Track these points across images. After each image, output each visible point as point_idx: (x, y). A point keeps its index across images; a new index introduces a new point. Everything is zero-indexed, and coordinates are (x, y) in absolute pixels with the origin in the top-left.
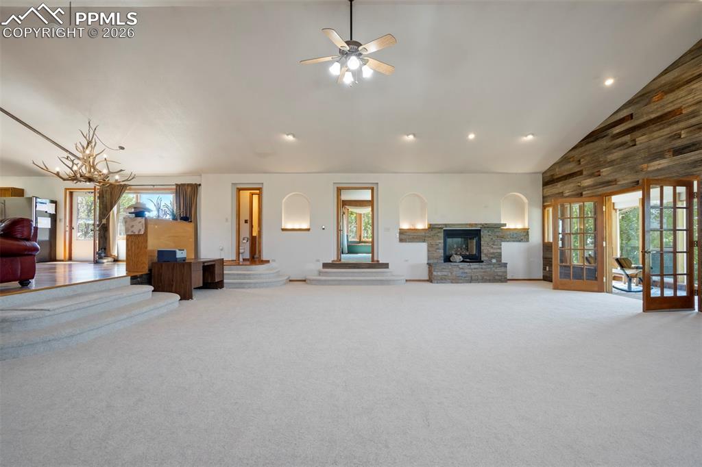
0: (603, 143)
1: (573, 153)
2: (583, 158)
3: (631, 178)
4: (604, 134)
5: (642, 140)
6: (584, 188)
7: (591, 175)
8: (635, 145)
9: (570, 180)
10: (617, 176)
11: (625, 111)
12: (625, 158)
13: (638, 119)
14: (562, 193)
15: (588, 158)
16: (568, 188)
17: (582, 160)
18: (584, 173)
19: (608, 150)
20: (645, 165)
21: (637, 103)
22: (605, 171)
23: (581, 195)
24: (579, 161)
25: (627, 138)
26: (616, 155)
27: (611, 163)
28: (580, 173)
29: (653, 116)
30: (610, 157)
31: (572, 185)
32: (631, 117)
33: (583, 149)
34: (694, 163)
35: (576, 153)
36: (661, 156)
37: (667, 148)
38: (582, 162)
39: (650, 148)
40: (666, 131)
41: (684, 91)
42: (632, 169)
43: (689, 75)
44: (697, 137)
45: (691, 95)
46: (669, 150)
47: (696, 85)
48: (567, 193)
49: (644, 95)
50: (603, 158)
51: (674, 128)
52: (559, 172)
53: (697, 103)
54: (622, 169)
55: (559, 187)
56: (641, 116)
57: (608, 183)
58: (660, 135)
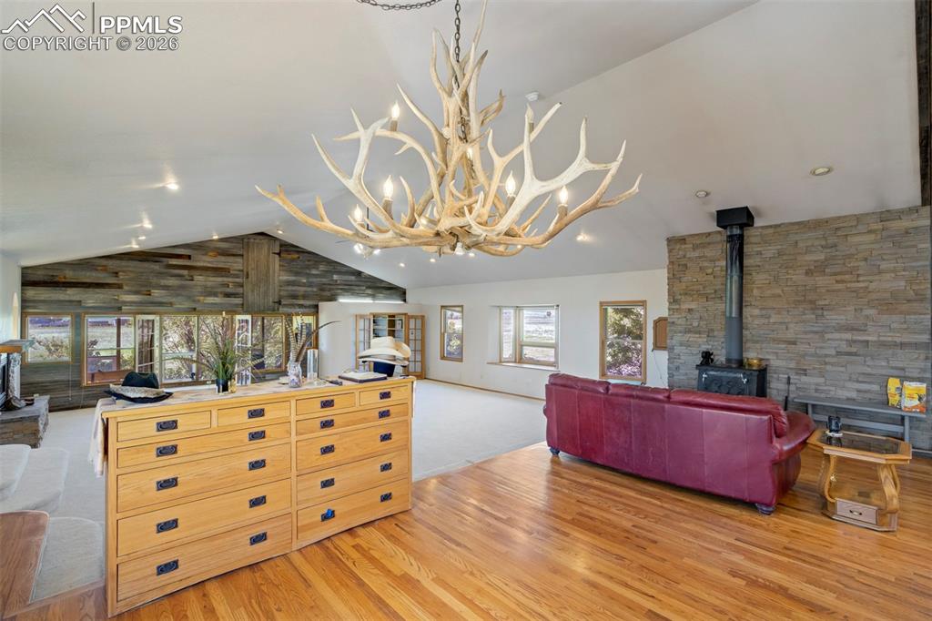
0: (156, 267)
1: (104, 262)
2: (123, 272)
3: (187, 305)
4: (157, 259)
5: (200, 279)
6: (125, 303)
7: (137, 293)
8: (192, 280)
9: (97, 290)
10: (173, 300)
11: (183, 250)
12: (182, 287)
13: (196, 261)
14: (80, 301)
15: (132, 275)
16: (92, 298)
17: (120, 273)
18: (126, 288)
19: (161, 274)
20: (202, 298)
21: (194, 249)
22: (156, 293)
23: (120, 309)
24: (117, 273)
25: (185, 272)
26: (172, 282)
27: (166, 287)
28: (119, 287)
29: (209, 265)
30: (163, 282)
31: (102, 296)
32: (189, 257)
33: (123, 263)
34: (237, 305)
35: (110, 263)
36: (215, 295)
37: (220, 290)
38: (121, 275)
39: (206, 287)
40: (220, 279)
41: (231, 259)
42: (189, 298)
43: (234, 251)
44: (240, 290)
45: (236, 264)
46: (221, 293)
47: (239, 260)
48: (90, 303)
49: (201, 247)
50: (154, 280)
51: (225, 279)
52: (70, 275)
53: (239, 271)
54: (178, 295)
55: (72, 294)
56: (199, 261)
57: (161, 304)
58: (214, 280)
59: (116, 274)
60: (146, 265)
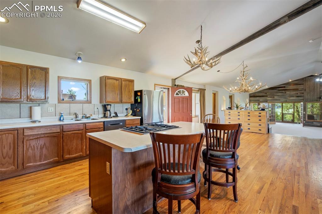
1: (264, 91)
4: (276, 89)
5: (288, 92)
6: (268, 100)
7: (271, 97)
8: (286, 93)
9: (263, 97)
10: (280, 99)
11: (283, 85)
12: (283, 95)
13: (287, 88)
14: (259, 100)
15: (269, 93)
16: (261, 99)
18: (268, 96)
19: (277, 92)
20: (289, 98)
21: (287, 85)
22: (276, 97)
23: (267, 101)
25: (284, 91)
26: (280, 94)
27: (278, 96)
28: (267, 96)
29: (291, 88)
30: (278, 94)
31: (263, 99)
32: (285, 87)
33: (267, 91)
34: (301, 100)
35: (265, 91)
36: (293, 97)
37: (295, 95)
38: (267, 94)
39: (290, 95)
40: (295, 92)
41: (299, 86)
42: (285, 98)
43: (300, 83)
44: (302, 95)
45: (300, 87)
46: (295, 96)
47: (302, 85)
48: (261, 100)
49: (288, 84)
50: (275, 94)
51: (297, 92)
52: (257, 95)
53: (302, 89)
54: (282, 97)
55: (258, 98)
56: (288, 88)
57: (277, 100)
58: (293, 93)
59: (266, 93)
60: (273, 90)
